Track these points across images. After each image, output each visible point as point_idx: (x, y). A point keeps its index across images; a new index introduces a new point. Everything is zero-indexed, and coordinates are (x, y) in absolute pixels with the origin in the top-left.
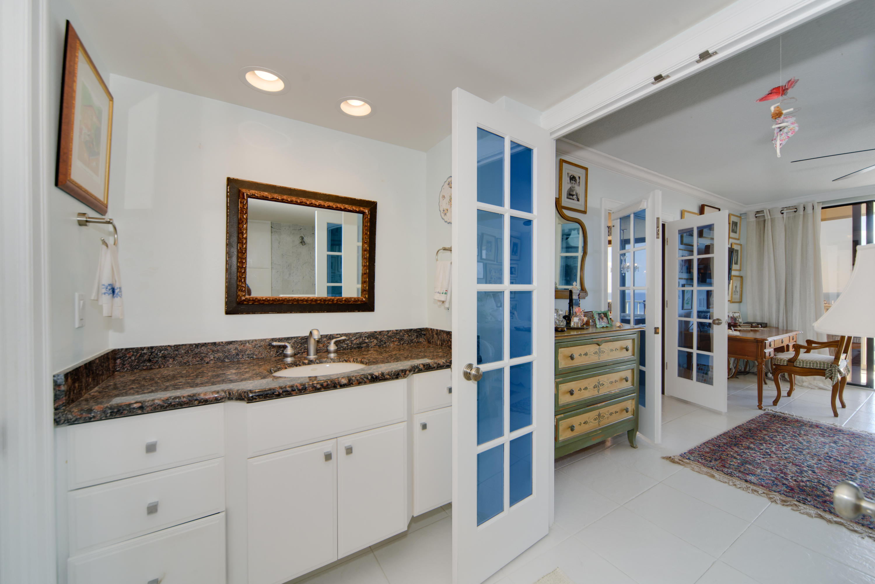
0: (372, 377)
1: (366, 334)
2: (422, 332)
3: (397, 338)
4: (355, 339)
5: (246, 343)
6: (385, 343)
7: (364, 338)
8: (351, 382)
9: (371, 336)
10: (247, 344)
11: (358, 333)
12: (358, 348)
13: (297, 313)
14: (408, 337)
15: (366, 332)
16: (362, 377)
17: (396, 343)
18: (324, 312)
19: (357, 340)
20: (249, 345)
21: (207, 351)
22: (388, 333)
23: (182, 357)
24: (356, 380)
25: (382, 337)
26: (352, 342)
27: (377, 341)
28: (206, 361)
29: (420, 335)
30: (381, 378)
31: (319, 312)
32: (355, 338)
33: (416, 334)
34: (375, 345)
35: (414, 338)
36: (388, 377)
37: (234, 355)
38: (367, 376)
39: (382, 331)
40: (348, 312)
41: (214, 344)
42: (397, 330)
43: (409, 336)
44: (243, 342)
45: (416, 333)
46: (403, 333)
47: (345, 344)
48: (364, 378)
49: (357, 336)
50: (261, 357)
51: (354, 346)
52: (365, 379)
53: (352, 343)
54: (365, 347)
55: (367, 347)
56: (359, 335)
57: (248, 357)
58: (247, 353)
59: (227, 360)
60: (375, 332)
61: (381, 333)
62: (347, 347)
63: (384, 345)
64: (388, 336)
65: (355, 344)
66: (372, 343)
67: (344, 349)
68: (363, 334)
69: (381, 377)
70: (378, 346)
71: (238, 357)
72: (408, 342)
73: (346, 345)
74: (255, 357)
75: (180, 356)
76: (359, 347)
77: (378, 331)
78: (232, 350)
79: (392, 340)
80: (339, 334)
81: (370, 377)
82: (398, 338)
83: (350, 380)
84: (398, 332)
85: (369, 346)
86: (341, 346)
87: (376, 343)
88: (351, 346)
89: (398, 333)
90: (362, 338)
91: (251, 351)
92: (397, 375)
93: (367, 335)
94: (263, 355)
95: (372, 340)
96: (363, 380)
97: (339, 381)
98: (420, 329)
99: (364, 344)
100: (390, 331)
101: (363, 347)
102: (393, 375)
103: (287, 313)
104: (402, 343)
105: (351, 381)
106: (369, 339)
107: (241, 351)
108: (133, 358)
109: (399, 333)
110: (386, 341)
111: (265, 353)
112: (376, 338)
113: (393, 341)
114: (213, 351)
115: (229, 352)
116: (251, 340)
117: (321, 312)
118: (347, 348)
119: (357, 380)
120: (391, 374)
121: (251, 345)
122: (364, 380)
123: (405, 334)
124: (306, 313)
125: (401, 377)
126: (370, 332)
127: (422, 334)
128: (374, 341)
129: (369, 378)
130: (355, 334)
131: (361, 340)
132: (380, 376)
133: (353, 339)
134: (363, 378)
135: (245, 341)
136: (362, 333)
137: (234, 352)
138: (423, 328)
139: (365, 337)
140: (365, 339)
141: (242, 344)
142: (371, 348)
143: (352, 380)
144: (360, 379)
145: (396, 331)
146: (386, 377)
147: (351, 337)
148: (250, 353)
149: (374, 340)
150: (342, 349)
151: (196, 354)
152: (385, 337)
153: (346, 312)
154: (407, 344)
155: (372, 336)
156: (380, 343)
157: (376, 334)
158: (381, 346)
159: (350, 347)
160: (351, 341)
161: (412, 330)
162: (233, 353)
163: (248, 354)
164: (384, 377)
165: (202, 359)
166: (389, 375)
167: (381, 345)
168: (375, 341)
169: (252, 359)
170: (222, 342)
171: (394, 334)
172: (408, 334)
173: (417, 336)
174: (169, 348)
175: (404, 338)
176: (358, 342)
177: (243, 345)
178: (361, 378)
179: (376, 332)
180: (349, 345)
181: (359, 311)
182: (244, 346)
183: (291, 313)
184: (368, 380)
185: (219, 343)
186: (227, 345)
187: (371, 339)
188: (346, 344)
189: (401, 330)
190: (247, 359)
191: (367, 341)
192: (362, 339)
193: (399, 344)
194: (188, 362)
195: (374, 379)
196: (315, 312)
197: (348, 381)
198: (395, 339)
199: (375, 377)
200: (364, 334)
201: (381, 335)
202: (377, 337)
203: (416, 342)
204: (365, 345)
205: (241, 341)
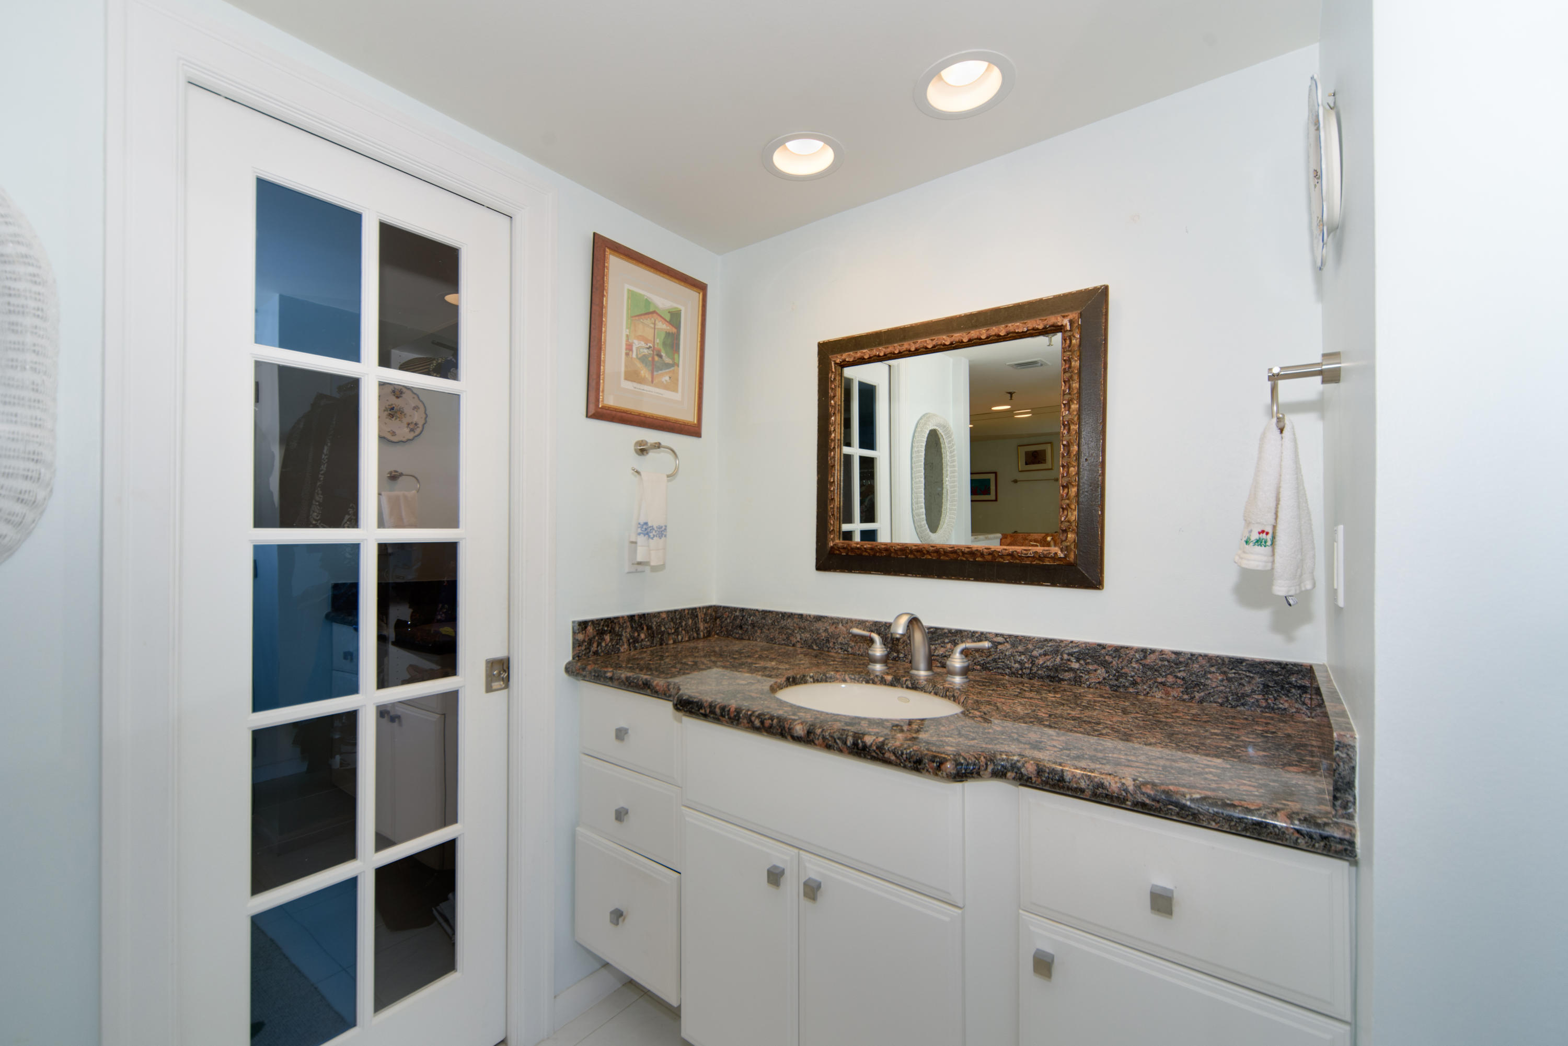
0: (855, 744)
1: (1072, 648)
2: (1293, 679)
3: (1177, 677)
4: (1040, 655)
5: (838, 623)
6: (1134, 683)
7: (1066, 657)
8: (811, 738)
9: (1087, 654)
10: (840, 625)
11: (1051, 640)
12: (1052, 679)
13: (916, 576)
14: (1225, 683)
15: (1072, 642)
16: (836, 735)
17: (1174, 693)
18: (968, 579)
19: (1047, 657)
20: (843, 628)
21: (793, 626)
22: (1145, 657)
23: (768, 630)
24: (820, 738)
25: (1125, 663)
26: (1033, 660)
27: (1107, 672)
28: (793, 643)
29: (1282, 688)
30: (874, 754)
31: (958, 579)
32: (1041, 651)
33: (1258, 679)
34: (1099, 683)
35: (1253, 692)
36: (893, 758)
37: (823, 640)
38: (847, 736)
39: (1122, 647)
40: (1025, 584)
41: (801, 616)
42: (1177, 654)
43: (1229, 680)
44: (835, 621)
45: (1262, 675)
46: (1201, 666)
47: (1016, 662)
48: (839, 739)
49: (1046, 648)
50: (858, 653)
51: (1040, 672)
52: (838, 741)
53: (1033, 663)
54: (1069, 680)
55: (1076, 681)
56: (1055, 647)
57: (841, 649)
58: (840, 640)
59: (815, 647)
60: (1099, 645)
61: (1118, 651)
62: (1021, 669)
63: (1131, 690)
64: (1144, 666)
65: (1042, 667)
66: (1092, 676)
67: (1013, 674)
68: (1063, 645)
69: (874, 751)
70: (1111, 686)
71: (828, 644)
72: (1227, 697)
73: (1017, 665)
74: (850, 650)
75: (767, 628)
76: (1053, 677)
77: (1110, 646)
78: (821, 631)
79: (1160, 680)
80: (1002, 635)
81: (850, 741)
82: (1183, 679)
83: (811, 733)
84: (1181, 660)
85: (1083, 680)
86: (1007, 665)
87: (1104, 679)
88: (1031, 670)
89: (1181, 662)
90: (1062, 655)
91: (844, 638)
92: (915, 762)
93: (1076, 650)
94: (862, 650)
95: (1091, 667)
96: (835, 741)
97: (792, 726)
98: (1283, 666)
99: (1066, 671)
100: (1153, 651)
101: (1063, 680)
102: (904, 756)
103: (899, 575)
104: (1197, 695)
105: (812, 735)
106: (1082, 662)
107: (832, 636)
108: (728, 620)
109: (1187, 665)
110: (1139, 680)
111: (865, 647)
112: (1105, 664)
113: (1163, 684)
114: (800, 628)
115: (818, 634)
116: (845, 619)
117: (963, 580)
118: (1020, 672)
119: (824, 738)
120: (902, 754)
121: (846, 627)
122: (837, 744)
123: (1213, 669)
124: (933, 577)
125: (927, 771)
126: (1085, 643)
127: (1290, 683)
128: (1095, 671)
129: (849, 744)
130: (1041, 641)
131: (1058, 659)
132: (875, 748)
133: (1035, 653)
134: (836, 737)
135: (838, 619)
136: (1062, 641)
137: (823, 634)
138: (1295, 665)
139: (1071, 654)
140: (1069, 660)
141: (833, 624)
142: (1089, 687)
143: (814, 733)
144: (830, 739)
145: (1173, 656)
146: (887, 755)
147: (1030, 646)
148: (844, 641)
149: (1096, 666)
150: (1007, 671)
151: (783, 628)
152: (1134, 665)
153: (1020, 583)
154: (1221, 705)
155: (1092, 657)
156: (1117, 680)
157: (1103, 652)
158: (1121, 690)
159: (1028, 671)
160: (1031, 656)
161: (1240, 661)
162: (822, 636)
163: (841, 644)
164: (883, 754)
165: (788, 638)
166: (894, 753)
167: (1119, 687)
168: (1101, 672)
169: (846, 652)
170: (810, 616)
171: (1166, 663)
172: (1225, 673)
173: (1266, 686)
174: (757, 614)
175: (1208, 682)
176: (1048, 663)
177: (834, 626)
178: (832, 737)
179: (1103, 647)
180: (1027, 665)
181: (1054, 584)
182: (836, 627)
183: (906, 575)
184: (845, 747)
185: (807, 616)
186: (816, 622)
187: (1087, 664)
188: (1019, 662)
189: (1192, 655)
190: (840, 651)
191: (1076, 665)
192: (1062, 659)
193: (1186, 697)
194: (774, 637)
195: (858, 749)
196: (951, 579)
197: (806, 732)
198: (1171, 679)
199: (861, 745)
200: (1066, 646)
201: (1120, 657)
202: (1106, 661)
203: (1259, 706)
204: (1068, 675)
205: (832, 618)
